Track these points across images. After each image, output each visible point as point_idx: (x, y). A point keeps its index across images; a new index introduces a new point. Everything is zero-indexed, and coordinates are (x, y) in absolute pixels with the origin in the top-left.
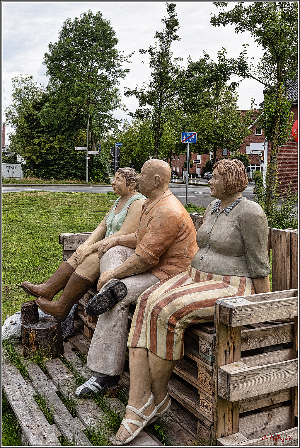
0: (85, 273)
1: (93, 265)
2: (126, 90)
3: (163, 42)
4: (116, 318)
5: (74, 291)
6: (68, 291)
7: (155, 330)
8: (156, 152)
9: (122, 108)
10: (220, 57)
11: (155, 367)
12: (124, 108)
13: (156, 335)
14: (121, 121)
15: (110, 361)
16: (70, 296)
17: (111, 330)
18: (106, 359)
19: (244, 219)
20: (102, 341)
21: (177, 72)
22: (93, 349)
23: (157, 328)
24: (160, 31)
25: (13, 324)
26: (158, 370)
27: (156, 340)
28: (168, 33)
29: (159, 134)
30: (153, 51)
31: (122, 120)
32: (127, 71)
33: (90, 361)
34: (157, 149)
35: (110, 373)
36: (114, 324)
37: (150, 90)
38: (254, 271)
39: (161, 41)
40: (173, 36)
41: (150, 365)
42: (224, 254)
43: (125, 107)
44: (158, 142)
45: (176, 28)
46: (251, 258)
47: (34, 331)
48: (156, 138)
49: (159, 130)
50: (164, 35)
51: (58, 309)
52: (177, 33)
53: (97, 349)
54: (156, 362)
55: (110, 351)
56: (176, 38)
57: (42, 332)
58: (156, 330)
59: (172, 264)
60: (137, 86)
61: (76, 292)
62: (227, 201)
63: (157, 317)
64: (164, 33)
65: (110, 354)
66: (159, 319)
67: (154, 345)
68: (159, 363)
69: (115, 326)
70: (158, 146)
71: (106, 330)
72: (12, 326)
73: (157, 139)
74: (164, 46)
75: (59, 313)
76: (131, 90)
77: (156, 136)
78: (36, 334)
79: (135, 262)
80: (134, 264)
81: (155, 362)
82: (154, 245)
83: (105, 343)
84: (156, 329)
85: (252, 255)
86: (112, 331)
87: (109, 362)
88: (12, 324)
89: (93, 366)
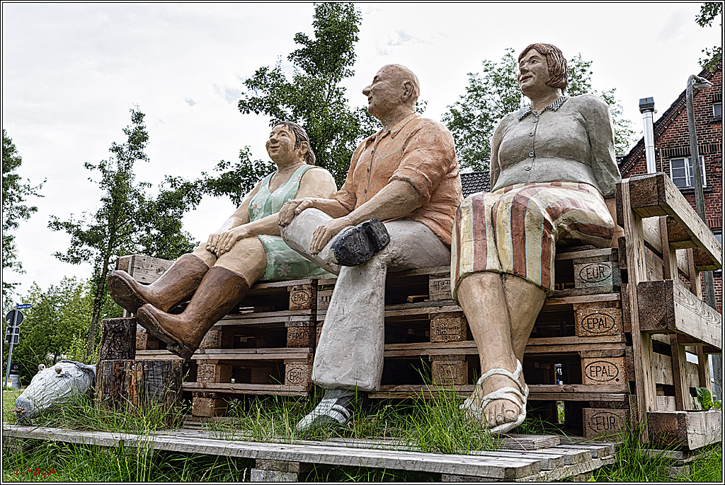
0: (237, 266)
1: (252, 255)
2: (53, 220)
3: (122, 159)
4: (375, 281)
5: (217, 296)
6: (205, 297)
7: (522, 233)
8: (96, 315)
9: (14, 268)
10: (242, 158)
11: (519, 306)
12: (19, 268)
13: (524, 243)
14: (15, 286)
15: (367, 361)
16: (210, 306)
17: (366, 301)
18: (358, 357)
19: (592, 108)
20: (348, 323)
21: (141, 200)
22: (330, 342)
23: (526, 229)
24: (119, 144)
25: (61, 377)
26: (525, 310)
27: (525, 251)
28: (131, 148)
29: (103, 288)
30: (106, 168)
31: (16, 284)
32: (34, 209)
33: (323, 367)
34: (98, 310)
35: (367, 383)
36: (372, 290)
37: (95, 223)
38: (609, 185)
39: (119, 156)
40: (138, 153)
41: (509, 304)
42: (568, 157)
43: (21, 267)
44: (101, 299)
45: (144, 143)
46: (603, 167)
47: (140, 364)
48: (98, 293)
49: (104, 283)
50: (124, 151)
51: (186, 329)
52: (144, 151)
53: (339, 340)
54: (524, 294)
55: (365, 341)
56: (141, 157)
57: (158, 367)
58: (524, 234)
59: (442, 212)
60: (73, 216)
61: (221, 299)
62: (548, 98)
63: (524, 212)
64: (124, 147)
65: (365, 347)
66: (527, 213)
67: (521, 261)
68: (528, 295)
69: (373, 294)
70: (100, 306)
71: (358, 302)
72: (58, 379)
73: (99, 296)
74: (123, 163)
75: (187, 336)
76: (61, 221)
77: (98, 291)
78: (143, 372)
79: (399, 191)
80: (395, 194)
81: (520, 294)
82: (430, 166)
83: (354, 326)
84: (524, 232)
85: (604, 161)
86: (369, 302)
87: (364, 363)
88: (59, 375)
89: (331, 375)
